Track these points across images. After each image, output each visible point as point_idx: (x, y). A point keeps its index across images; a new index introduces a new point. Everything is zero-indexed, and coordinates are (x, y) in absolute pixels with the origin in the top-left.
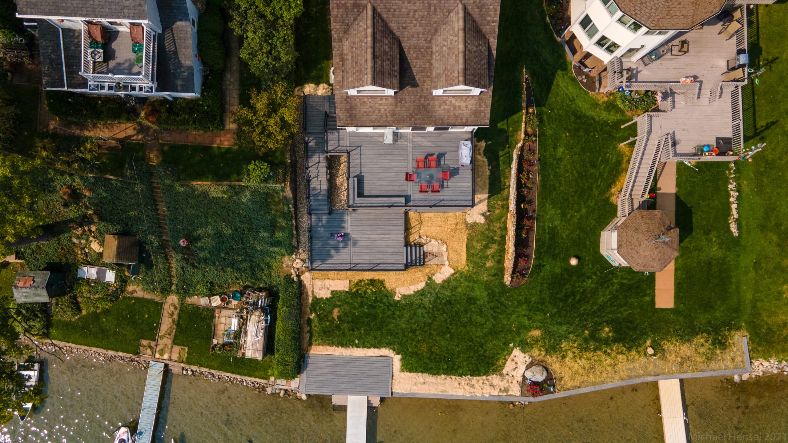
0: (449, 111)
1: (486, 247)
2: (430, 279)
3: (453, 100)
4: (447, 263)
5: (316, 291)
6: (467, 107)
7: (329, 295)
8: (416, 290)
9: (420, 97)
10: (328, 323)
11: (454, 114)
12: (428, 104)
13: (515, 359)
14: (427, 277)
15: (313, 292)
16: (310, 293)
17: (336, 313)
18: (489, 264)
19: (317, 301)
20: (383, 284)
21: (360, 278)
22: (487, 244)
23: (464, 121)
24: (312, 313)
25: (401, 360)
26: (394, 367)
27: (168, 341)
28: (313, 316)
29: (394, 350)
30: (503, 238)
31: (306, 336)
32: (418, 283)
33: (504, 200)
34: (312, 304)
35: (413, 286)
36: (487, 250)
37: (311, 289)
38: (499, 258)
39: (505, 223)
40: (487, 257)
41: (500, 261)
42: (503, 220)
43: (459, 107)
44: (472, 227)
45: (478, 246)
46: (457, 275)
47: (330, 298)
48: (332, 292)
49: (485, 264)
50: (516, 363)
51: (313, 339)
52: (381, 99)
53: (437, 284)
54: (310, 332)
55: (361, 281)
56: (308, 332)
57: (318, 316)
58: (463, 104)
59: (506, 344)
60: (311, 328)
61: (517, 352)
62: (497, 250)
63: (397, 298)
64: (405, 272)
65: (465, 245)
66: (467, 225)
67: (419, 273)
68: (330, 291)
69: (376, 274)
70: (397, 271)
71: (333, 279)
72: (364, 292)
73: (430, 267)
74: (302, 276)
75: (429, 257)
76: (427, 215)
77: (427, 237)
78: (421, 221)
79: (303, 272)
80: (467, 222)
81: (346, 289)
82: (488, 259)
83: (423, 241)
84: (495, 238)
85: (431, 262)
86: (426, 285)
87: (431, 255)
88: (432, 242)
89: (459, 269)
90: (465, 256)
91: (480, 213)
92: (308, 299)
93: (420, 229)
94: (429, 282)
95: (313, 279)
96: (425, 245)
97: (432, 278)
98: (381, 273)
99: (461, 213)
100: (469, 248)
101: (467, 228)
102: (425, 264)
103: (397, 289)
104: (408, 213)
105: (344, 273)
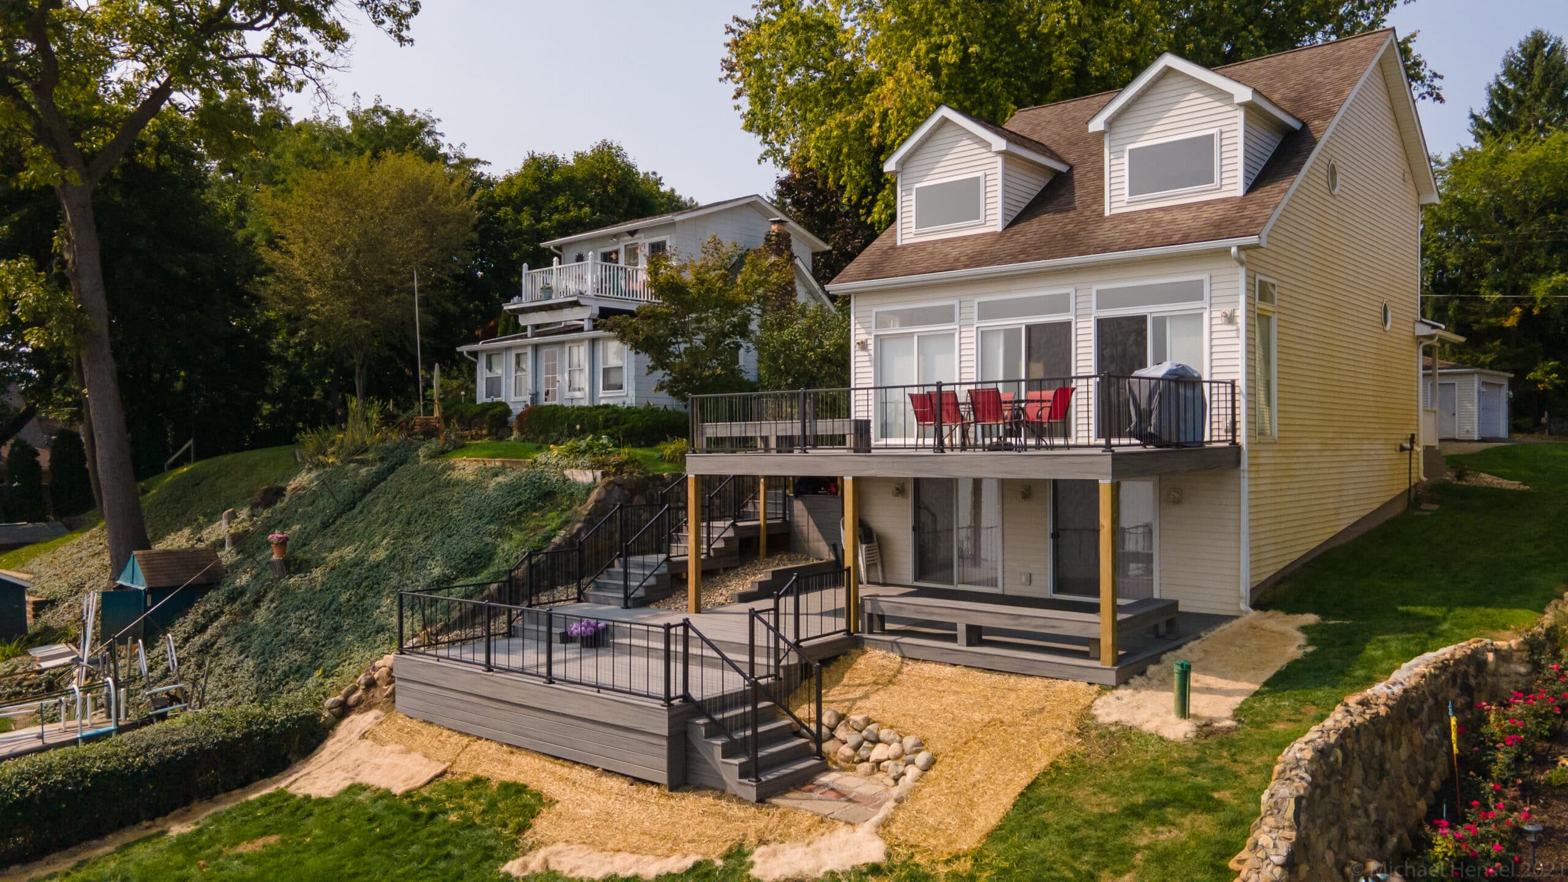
2: (734, 852)
3: (1159, 215)
4: (876, 820)
6: (1195, 218)
7: (327, 793)
8: (625, 872)
9: (1069, 223)
11: (1151, 233)
12: (1083, 229)
15: (304, 776)
19: (269, 798)
20: (535, 815)
23: (1175, 238)
24: (197, 824)
32: (667, 852)
35: (633, 857)
43: (1173, 221)
44: (1110, 737)
45: (1098, 805)
47: (318, 800)
48: (349, 788)
52: (964, 241)
55: (476, 781)
58: (1185, 216)
63: (515, 866)
64: (662, 801)
65: (1025, 782)
66: (1085, 725)
67: (711, 821)
68: (348, 783)
69: (554, 773)
70: (636, 780)
71: (409, 751)
72: (433, 816)
73: (783, 815)
74: (352, 717)
75: (816, 794)
76: (930, 669)
77: (868, 721)
78: (890, 682)
79: (370, 707)
80: (1094, 717)
81: (398, 789)
82: (1123, 861)
83: (841, 733)
84: (1216, 795)
85: (805, 805)
86: (689, 872)
87: (832, 795)
88: (878, 752)
89: (917, 859)
90: (994, 820)
91: (1183, 710)
92: (257, 789)
93: (866, 696)
94: (719, 863)
95: (363, 736)
96: (842, 769)
97: (751, 853)
98: (577, 773)
99: (1082, 685)
100: (1041, 801)
101: (1079, 735)
102: (775, 801)
103: (560, 846)
104: (864, 652)
105: (466, 740)
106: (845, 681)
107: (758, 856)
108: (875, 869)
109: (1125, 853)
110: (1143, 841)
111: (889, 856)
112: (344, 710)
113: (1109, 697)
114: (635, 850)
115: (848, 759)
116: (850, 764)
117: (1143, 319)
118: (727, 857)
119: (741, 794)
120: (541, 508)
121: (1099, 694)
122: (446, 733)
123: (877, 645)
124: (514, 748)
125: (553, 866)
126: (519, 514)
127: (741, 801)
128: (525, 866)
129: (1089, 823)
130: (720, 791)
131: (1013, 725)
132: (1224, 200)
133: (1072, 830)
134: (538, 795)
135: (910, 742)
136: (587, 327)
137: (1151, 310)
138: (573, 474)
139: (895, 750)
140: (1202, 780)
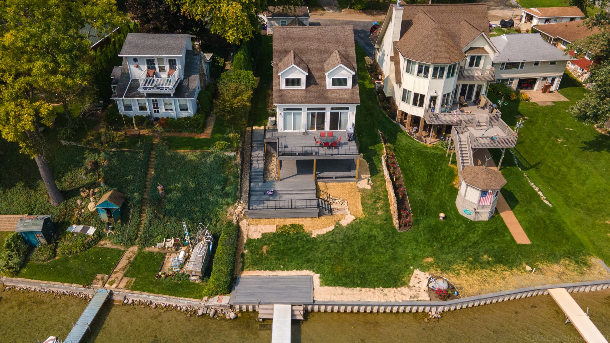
0: (336, 97)
1: (375, 202)
2: (337, 223)
3: (338, 91)
4: (349, 212)
5: (250, 234)
6: (346, 94)
7: (260, 236)
8: (328, 231)
9: (320, 90)
10: (258, 256)
11: (339, 98)
12: (325, 93)
13: (417, 276)
14: (335, 222)
15: (247, 235)
16: (245, 237)
17: (265, 249)
18: (380, 213)
19: (250, 241)
20: (302, 228)
21: (285, 224)
22: (376, 201)
23: (346, 101)
24: (245, 250)
25: (320, 278)
26: (314, 283)
27: (120, 275)
28: (246, 252)
29: (313, 271)
30: (386, 196)
31: (239, 265)
32: (329, 226)
33: (381, 177)
34: (246, 244)
35: (326, 229)
36: (376, 204)
37: (247, 233)
38: (386, 209)
39: (385, 188)
40: (378, 208)
41: (388, 210)
42: (383, 187)
43: (342, 95)
44: (363, 191)
45: (370, 202)
46: (358, 221)
47: (261, 238)
48: (263, 234)
49: (377, 213)
50: (419, 279)
51: (245, 267)
52: (298, 91)
53: (343, 227)
54: (243, 263)
55: (285, 226)
56: (241, 262)
57: (251, 251)
58: (344, 93)
59: (407, 266)
60: (244, 259)
61: (417, 272)
62: (384, 204)
63: (313, 236)
64: (319, 219)
65: (360, 201)
66: (359, 189)
67: (329, 220)
68: (261, 234)
69: (297, 220)
70: (312, 218)
71: (264, 225)
72: (287, 234)
73: (336, 216)
74: (241, 223)
75: (335, 211)
77: (332, 197)
78: (327, 188)
79: (242, 219)
85: (337, 213)
86: (335, 228)
87: (337, 210)
88: (336, 201)
89: (359, 216)
90: (362, 208)
91: (367, 184)
92: (243, 242)
93: (327, 192)
94: (337, 225)
95: (249, 225)
98: (300, 219)
99: (353, 183)
100: (364, 204)
101: (360, 192)
102: (333, 214)
103: (314, 231)
104: (319, 183)
105: (272, 220)
106: (322, 190)
107: (340, 222)
108: (355, 220)
111: (355, 217)
112: (238, 222)
113: (358, 184)
114: (324, 228)
116: (332, 203)
117: (338, 112)
120: (225, 163)
122: (267, 220)
124: (284, 218)
125: (317, 234)
128: (315, 235)
129: (371, 205)
130: (327, 215)
131: (351, 192)
132: (349, 89)
133: (370, 207)
134: (299, 225)
135: (342, 199)
136: (172, 95)
137: (340, 111)
138: (227, 154)
139: (340, 201)
140: (377, 195)
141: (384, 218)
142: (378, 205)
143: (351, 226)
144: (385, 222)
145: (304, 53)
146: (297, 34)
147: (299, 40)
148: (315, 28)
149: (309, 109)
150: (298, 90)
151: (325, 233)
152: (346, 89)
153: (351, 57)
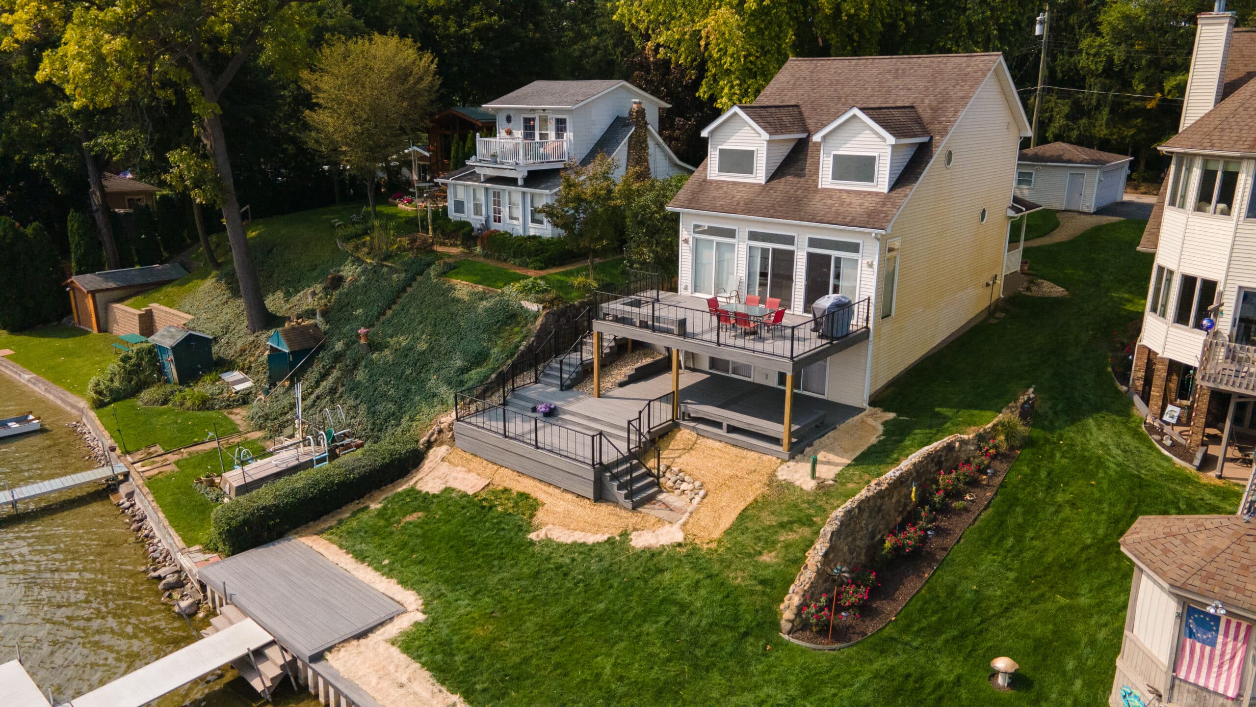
0: (830, 207)
1: (784, 526)
3: (845, 195)
4: (681, 522)
5: (426, 479)
7: (436, 491)
8: (581, 541)
9: (799, 188)
10: (381, 524)
12: (805, 196)
14: (620, 529)
15: (419, 480)
16: (412, 481)
17: (412, 517)
18: (769, 557)
19: (409, 492)
20: (536, 509)
21: (510, 486)
22: (790, 523)
23: (848, 219)
24: (379, 503)
25: (415, 624)
26: (388, 627)
27: (176, 459)
28: (375, 506)
29: (426, 604)
31: (327, 523)
32: (596, 532)
34: (397, 493)
35: (582, 534)
36: (782, 531)
37: (423, 475)
38: (796, 555)
41: (799, 562)
44: (780, 486)
45: (769, 521)
46: (684, 550)
47: (434, 495)
48: (445, 489)
49: (760, 553)
51: (331, 530)
52: (743, 186)
53: (628, 548)
54: (341, 522)
55: (506, 490)
56: (339, 520)
57: (384, 510)
60: (351, 518)
62: (805, 540)
63: (534, 536)
64: (592, 507)
65: (742, 508)
66: (772, 481)
67: (613, 518)
68: (443, 486)
69: (541, 489)
70: (578, 496)
71: (469, 471)
72: (491, 508)
73: (643, 517)
74: (434, 448)
75: (657, 506)
76: (710, 442)
77: (680, 471)
78: (691, 448)
79: (442, 443)
80: (776, 476)
81: (471, 492)
82: (773, 547)
83: (668, 475)
84: (815, 519)
85: (653, 512)
86: (606, 542)
87: (663, 506)
88: (684, 486)
89: (697, 541)
90: (728, 526)
91: (813, 476)
92: (401, 486)
93: (679, 457)
94: (618, 538)
95: (443, 460)
96: (668, 492)
97: (630, 534)
98: (551, 490)
99: (774, 458)
100: (747, 517)
101: (768, 485)
102: (639, 509)
103: (550, 526)
104: (680, 430)
105: (496, 467)
106: (671, 447)
107: (633, 535)
108: (680, 545)
109: (775, 543)
110: (782, 539)
111: (685, 539)
112: (429, 445)
113: (784, 466)
114: (583, 530)
115: (671, 487)
116: (672, 490)
117: (829, 257)
118: (621, 535)
119: (625, 505)
120: (510, 324)
121: (781, 464)
122: (485, 462)
123: (687, 427)
124: (521, 474)
125: (549, 536)
126: (499, 328)
127: (625, 509)
128: (538, 536)
129: (764, 529)
130: (616, 503)
131: (742, 478)
132: (877, 194)
133: (757, 531)
134: (536, 500)
135: (697, 484)
136: (520, 182)
137: (834, 254)
138: (526, 304)
139: (691, 486)
140: (812, 511)
141: (768, 573)
142: (784, 537)
143: (652, 554)
144: (759, 588)
145: (822, 110)
146: (836, 72)
147: (831, 84)
148: (888, 61)
149: (753, 236)
150: (745, 185)
151: (569, 541)
152: (870, 193)
153: (940, 122)
